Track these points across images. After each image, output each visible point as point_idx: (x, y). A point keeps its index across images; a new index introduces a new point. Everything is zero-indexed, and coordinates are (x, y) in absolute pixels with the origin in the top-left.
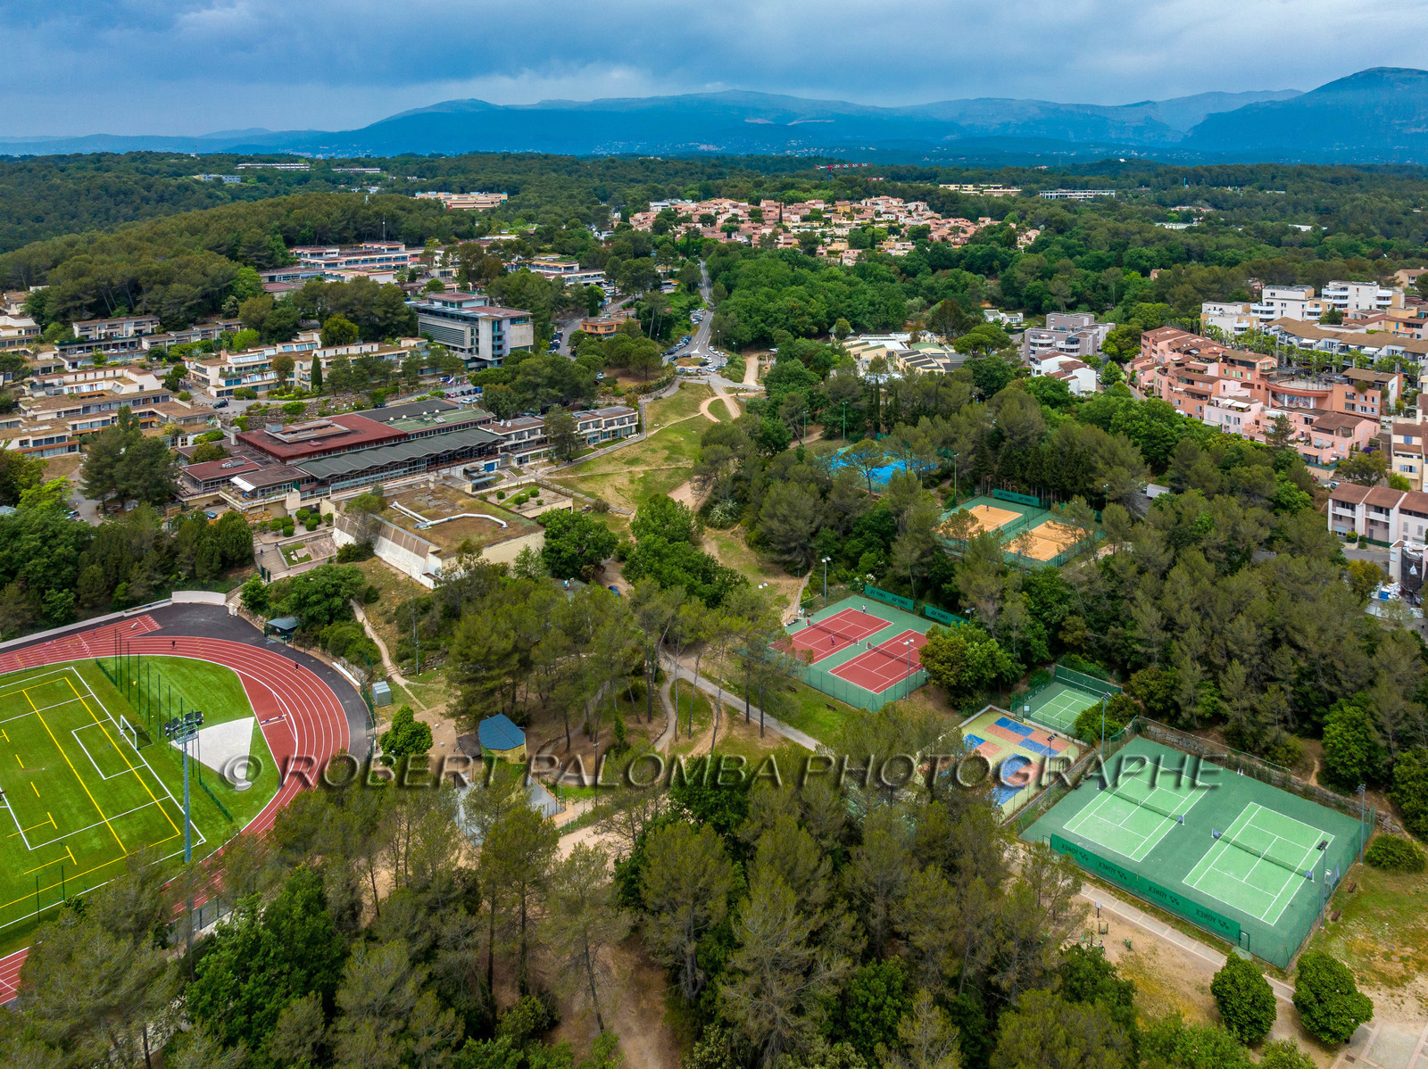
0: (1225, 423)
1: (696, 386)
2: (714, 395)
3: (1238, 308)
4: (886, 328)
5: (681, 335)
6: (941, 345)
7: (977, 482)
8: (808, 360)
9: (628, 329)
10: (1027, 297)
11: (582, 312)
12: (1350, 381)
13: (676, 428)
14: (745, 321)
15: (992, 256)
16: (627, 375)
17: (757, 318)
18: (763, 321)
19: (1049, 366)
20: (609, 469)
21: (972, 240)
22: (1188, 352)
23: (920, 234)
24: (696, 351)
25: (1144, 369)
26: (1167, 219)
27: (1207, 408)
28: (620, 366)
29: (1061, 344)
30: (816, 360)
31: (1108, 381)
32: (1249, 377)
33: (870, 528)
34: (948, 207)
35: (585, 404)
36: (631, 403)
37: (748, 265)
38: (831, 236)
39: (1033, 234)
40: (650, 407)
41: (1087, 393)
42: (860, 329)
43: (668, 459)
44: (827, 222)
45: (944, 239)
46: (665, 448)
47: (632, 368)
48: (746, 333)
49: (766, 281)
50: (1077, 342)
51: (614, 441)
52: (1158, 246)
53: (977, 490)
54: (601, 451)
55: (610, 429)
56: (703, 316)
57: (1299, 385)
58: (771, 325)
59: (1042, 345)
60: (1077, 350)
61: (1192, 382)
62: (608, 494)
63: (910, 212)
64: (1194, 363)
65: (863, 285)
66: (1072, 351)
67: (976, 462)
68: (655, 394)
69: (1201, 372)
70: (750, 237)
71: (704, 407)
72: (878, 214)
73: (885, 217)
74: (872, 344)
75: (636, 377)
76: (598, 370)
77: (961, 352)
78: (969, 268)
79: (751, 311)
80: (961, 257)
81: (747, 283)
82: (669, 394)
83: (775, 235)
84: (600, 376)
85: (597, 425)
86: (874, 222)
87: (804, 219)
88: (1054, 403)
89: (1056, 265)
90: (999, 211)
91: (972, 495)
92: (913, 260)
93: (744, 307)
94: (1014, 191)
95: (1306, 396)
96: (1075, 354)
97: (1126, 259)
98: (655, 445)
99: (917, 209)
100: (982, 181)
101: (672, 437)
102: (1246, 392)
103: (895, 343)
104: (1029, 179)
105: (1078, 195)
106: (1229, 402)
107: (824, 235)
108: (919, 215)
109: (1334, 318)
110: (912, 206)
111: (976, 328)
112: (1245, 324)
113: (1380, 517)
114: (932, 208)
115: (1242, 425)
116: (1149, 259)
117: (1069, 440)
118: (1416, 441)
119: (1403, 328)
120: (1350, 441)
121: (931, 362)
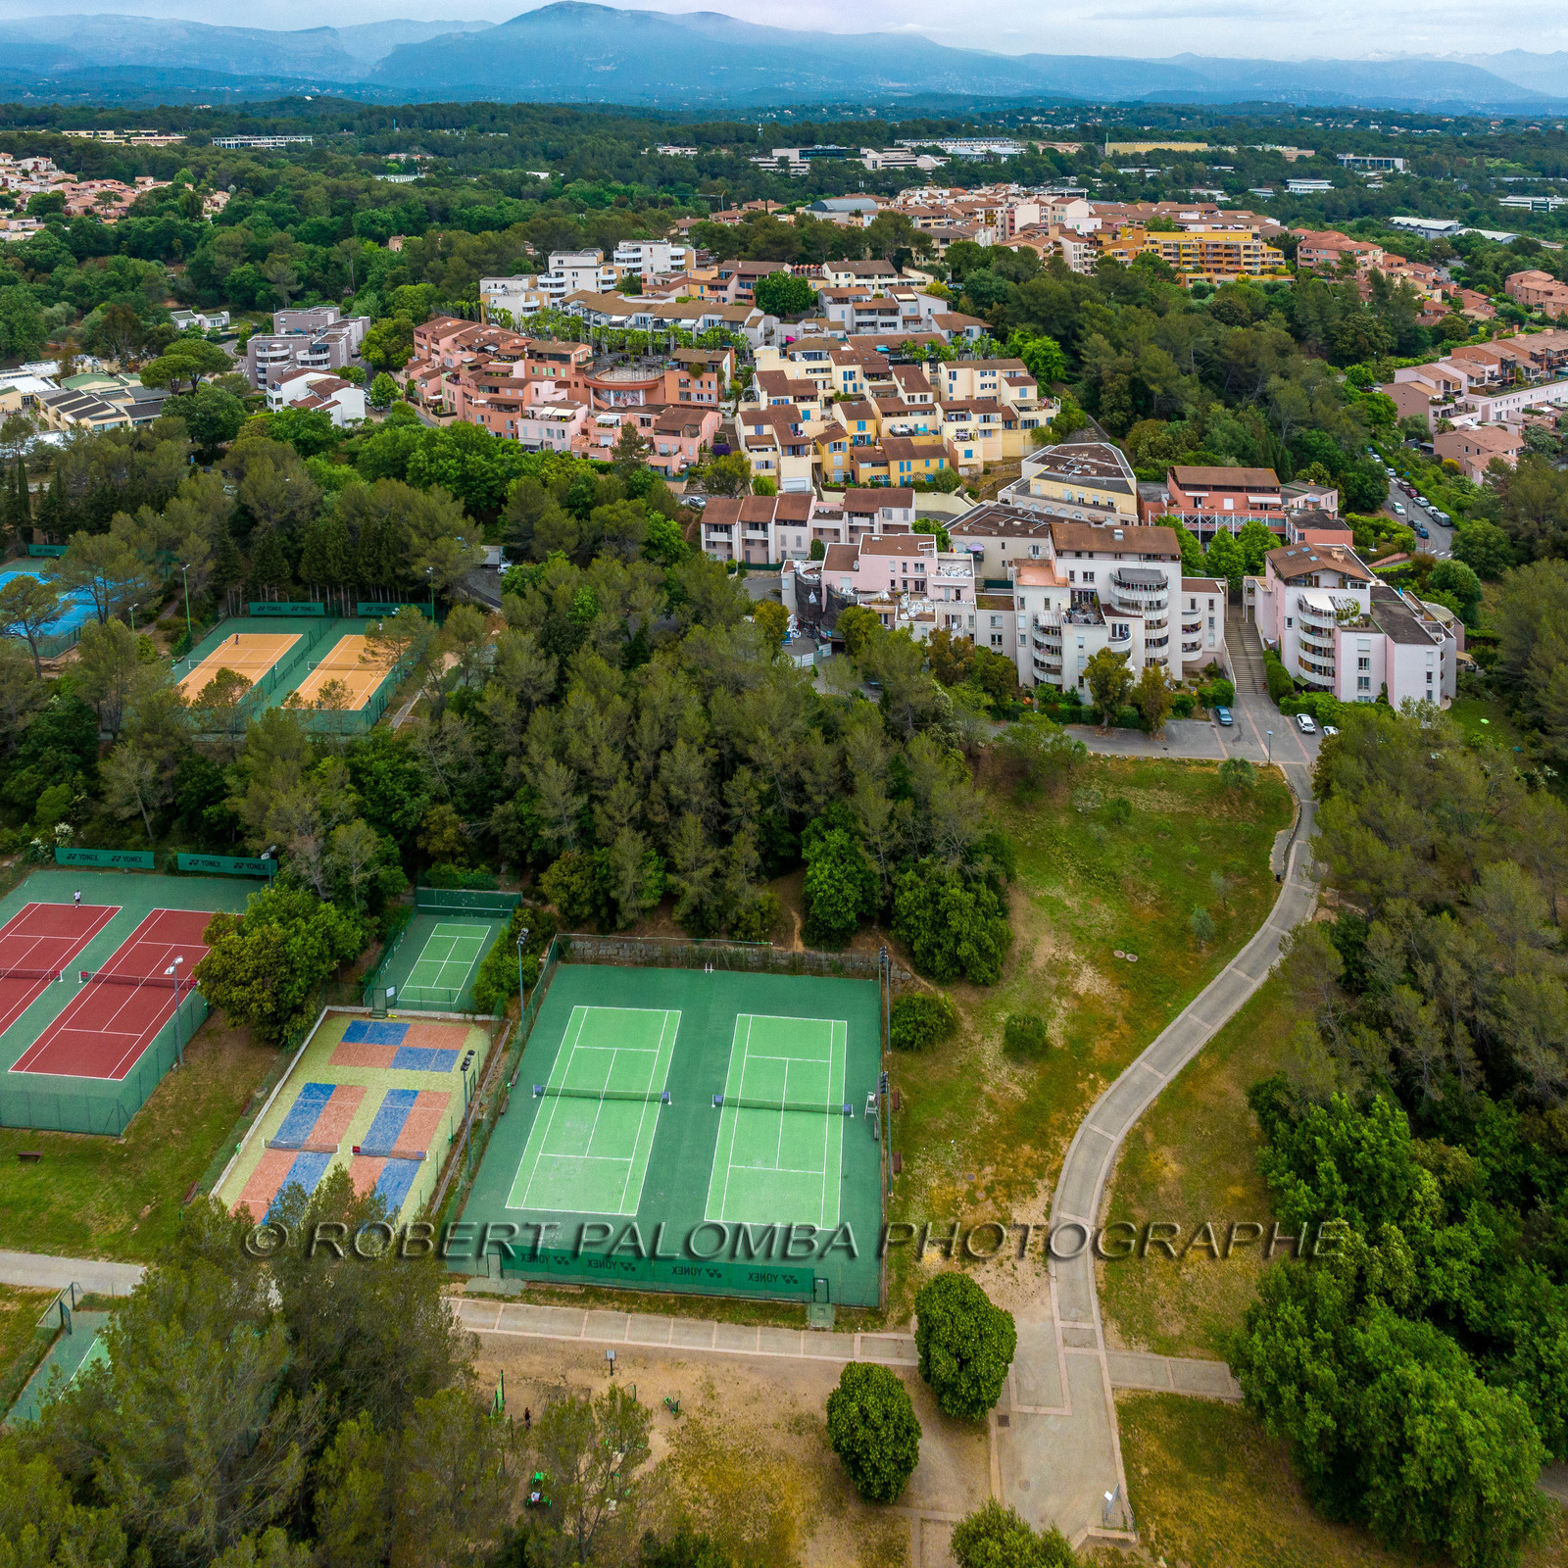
0: (546, 439)
3: (524, 283)
6: (114, 376)
10: (232, 288)
12: (681, 365)
15: (169, 232)
19: (294, 390)
21: (135, 210)
22: (481, 349)
23: (47, 207)
25: (427, 377)
26: (385, 170)
27: (521, 423)
29: (302, 355)
31: (380, 402)
32: (564, 373)
33: (54, 740)
34: (85, 163)
39: (222, 198)
41: (355, 422)
45: (88, 211)
50: (326, 349)
52: (392, 207)
53: (222, 611)
57: (623, 376)
59: (274, 359)
60: (326, 361)
61: (496, 390)
63: (25, 173)
64: (493, 364)
66: (319, 362)
67: (218, 570)
69: (505, 375)
77: (154, 386)
78: (134, 253)
80: (121, 236)
88: (315, 447)
89: (269, 241)
90: (162, 167)
92: (45, 246)
94: (176, 138)
95: (633, 388)
96: (324, 367)
97: (356, 226)
99: (36, 166)
100: (127, 125)
102: (563, 394)
103: (33, 380)
105: (265, 142)
106: (548, 411)
108: (43, 179)
109: (633, 285)
110: (28, 163)
111: (172, 346)
112: (534, 303)
113: (758, 535)
114: (60, 165)
115: (568, 439)
116: (384, 223)
117: (359, 508)
118: (767, 429)
119: (707, 292)
120: (698, 441)
121: (104, 407)
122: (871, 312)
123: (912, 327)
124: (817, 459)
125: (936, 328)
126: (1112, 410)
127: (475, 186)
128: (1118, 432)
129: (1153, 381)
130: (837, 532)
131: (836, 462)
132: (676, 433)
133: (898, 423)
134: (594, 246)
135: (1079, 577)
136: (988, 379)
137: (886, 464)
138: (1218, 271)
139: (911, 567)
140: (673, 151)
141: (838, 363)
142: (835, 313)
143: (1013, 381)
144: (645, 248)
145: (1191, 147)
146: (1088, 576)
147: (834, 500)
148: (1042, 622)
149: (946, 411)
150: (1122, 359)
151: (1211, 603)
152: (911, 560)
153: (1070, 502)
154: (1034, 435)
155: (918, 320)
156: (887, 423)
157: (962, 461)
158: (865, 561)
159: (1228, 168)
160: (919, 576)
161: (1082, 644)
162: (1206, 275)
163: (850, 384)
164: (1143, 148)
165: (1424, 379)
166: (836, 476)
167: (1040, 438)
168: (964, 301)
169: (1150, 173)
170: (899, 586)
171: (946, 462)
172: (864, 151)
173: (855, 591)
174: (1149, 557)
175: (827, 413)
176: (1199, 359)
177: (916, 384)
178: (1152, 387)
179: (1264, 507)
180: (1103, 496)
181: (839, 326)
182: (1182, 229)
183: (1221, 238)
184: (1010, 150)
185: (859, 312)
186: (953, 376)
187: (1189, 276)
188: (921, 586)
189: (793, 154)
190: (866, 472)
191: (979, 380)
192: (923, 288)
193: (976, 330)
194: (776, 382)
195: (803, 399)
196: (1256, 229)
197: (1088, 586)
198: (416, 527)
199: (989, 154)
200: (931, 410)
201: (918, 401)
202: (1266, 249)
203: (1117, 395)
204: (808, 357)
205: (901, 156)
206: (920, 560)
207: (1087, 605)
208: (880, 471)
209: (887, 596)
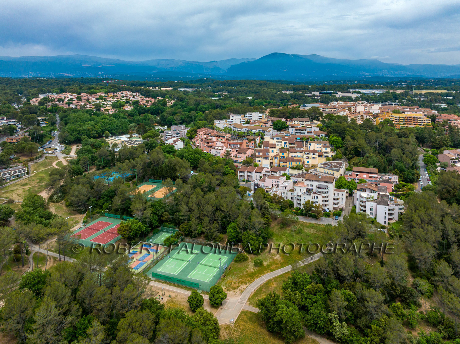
0: (216, 154)
1: (52, 157)
2: (58, 159)
3: (224, 121)
4: (122, 134)
5: (47, 141)
6: (139, 138)
7: (144, 178)
8: (93, 145)
9: (25, 140)
10: (168, 121)
11: (7, 135)
12: (248, 139)
13: (42, 172)
14: (71, 134)
15: (159, 109)
16: (24, 155)
17: (76, 133)
18: (78, 134)
19: (170, 141)
20: (15, 188)
21: (153, 104)
22: (208, 135)
23: (136, 103)
24: (53, 146)
25: (197, 140)
26: (214, 97)
27: (211, 150)
28: (21, 153)
29: (174, 135)
30: (96, 145)
31: (187, 144)
32: (223, 140)
34: (146, 94)
35: (6, 167)
36: (26, 165)
37: (74, 115)
38: (106, 104)
39: (173, 102)
40: (33, 166)
41: (180, 148)
42: (113, 134)
43: (38, 183)
44: (105, 100)
45: (144, 104)
46: (38, 179)
47: (26, 153)
48: (72, 138)
49: (80, 120)
50: (179, 134)
51: (17, 179)
52: (208, 104)
53: (144, 180)
54: (12, 183)
55: (15, 174)
56: (56, 133)
57: (236, 141)
58: (81, 135)
59: (169, 135)
60: (179, 136)
61: (208, 143)
62: (14, 196)
63: (134, 96)
64: (209, 138)
65: (115, 120)
66: (178, 136)
67: (143, 172)
68: (35, 161)
69: (211, 140)
70: (76, 106)
71: (54, 165)
72: (123, 97)
73: (125, 98)
74: (117, 139)
75: (28, 156)
76: (11, 154)
77: (144, 139)
78: (152, 113)
79: (73, 131)
80: (149, 110)
81: (73, 121)
82: (40, 161)
83: (85, 105)
84: (13, 157)
85: (10, 173)
86: (121, 99)
87: (97, 99)
88: (169, 152)
89: (177, 111)
90: (163, 95)
91: (143, 182)
92: (133, 111)
93: (71, 129)
94: (170, 89)
95: (237, 144)
96: (178, 137)
97: (198, 108)
98: (33, 178)
99: (136, 95)
100: (161, 85)
101: (41, 175)
102: (223, 144)
103: (125, 138)
104: (175, 85)
105: (190, 90)
106: (217, 148)
107: (103, 104)
108: (138, 97)
109: (248, 122)
110: (135, 94)
111: (149, 131)
112: (225, 126)
113: (250, 174)
114: (141, 94)
115: (221, 154)
116: (205, 108)
117: (170, 162)
118: (261, 154)
119: (263, 124)
120: (246, 155)
121: (134, 143)
122: (300, 130)
124: (271, 161)
125: (314, 134)
126: (349, 154)
127: (232, 100)
129: (359, 148)
131: (276, 162)
132: (241, 153)
133: (293, 154)
134: (242, 113)
135: (309, 185)
136: (319, 146)
138: (410, 124)
139: (276, 182)
140: (287, 92)
141: (283, 140)
142: (291, 130)
143: (325, 146)
144: (253, 114)
146: (312, 185)
148: (299, 194)
149: (305, 152)
151: (342, 194)
152: (277, 180)
154: (326, 159)
155: (311, 133)
157: (306, 163)
158: (267, 180)
159: (451, 98)
160: (278, 184)
161: (304, 199)
162: (407, 125)
163: (285, 145)
164: (424, 92)
165: (450, 153)
167: (328, 160)
170: (274, 185)
171: (301, 163)
172: (337, 92)
173: (264, 186)
174: (327, 182)
175: (278, 151)
177: (299, 146)
178: (358, 149)
179: (373, 177)
180: (332, 172)
182: (402, 113)
183: (413, 115)
184: (381, 92)
185: (296, 130)
186: (310, 144)
187: (401, 125)
188: (278, 186)
189: (317, 93)
191: (316, 146)
192: (316, 125)
193: (324, 135)
194: (266, 144)
196: (426, 113)
197: (312, 188)
198: (179, 166)
199: (374, 93)
200: (302, 152)
201: (299, 150)
202: (426, 119)
204: (277, 139)
205: (348, 94)
207: (309, 191)
208: (285, 164)
209: (270, 187)
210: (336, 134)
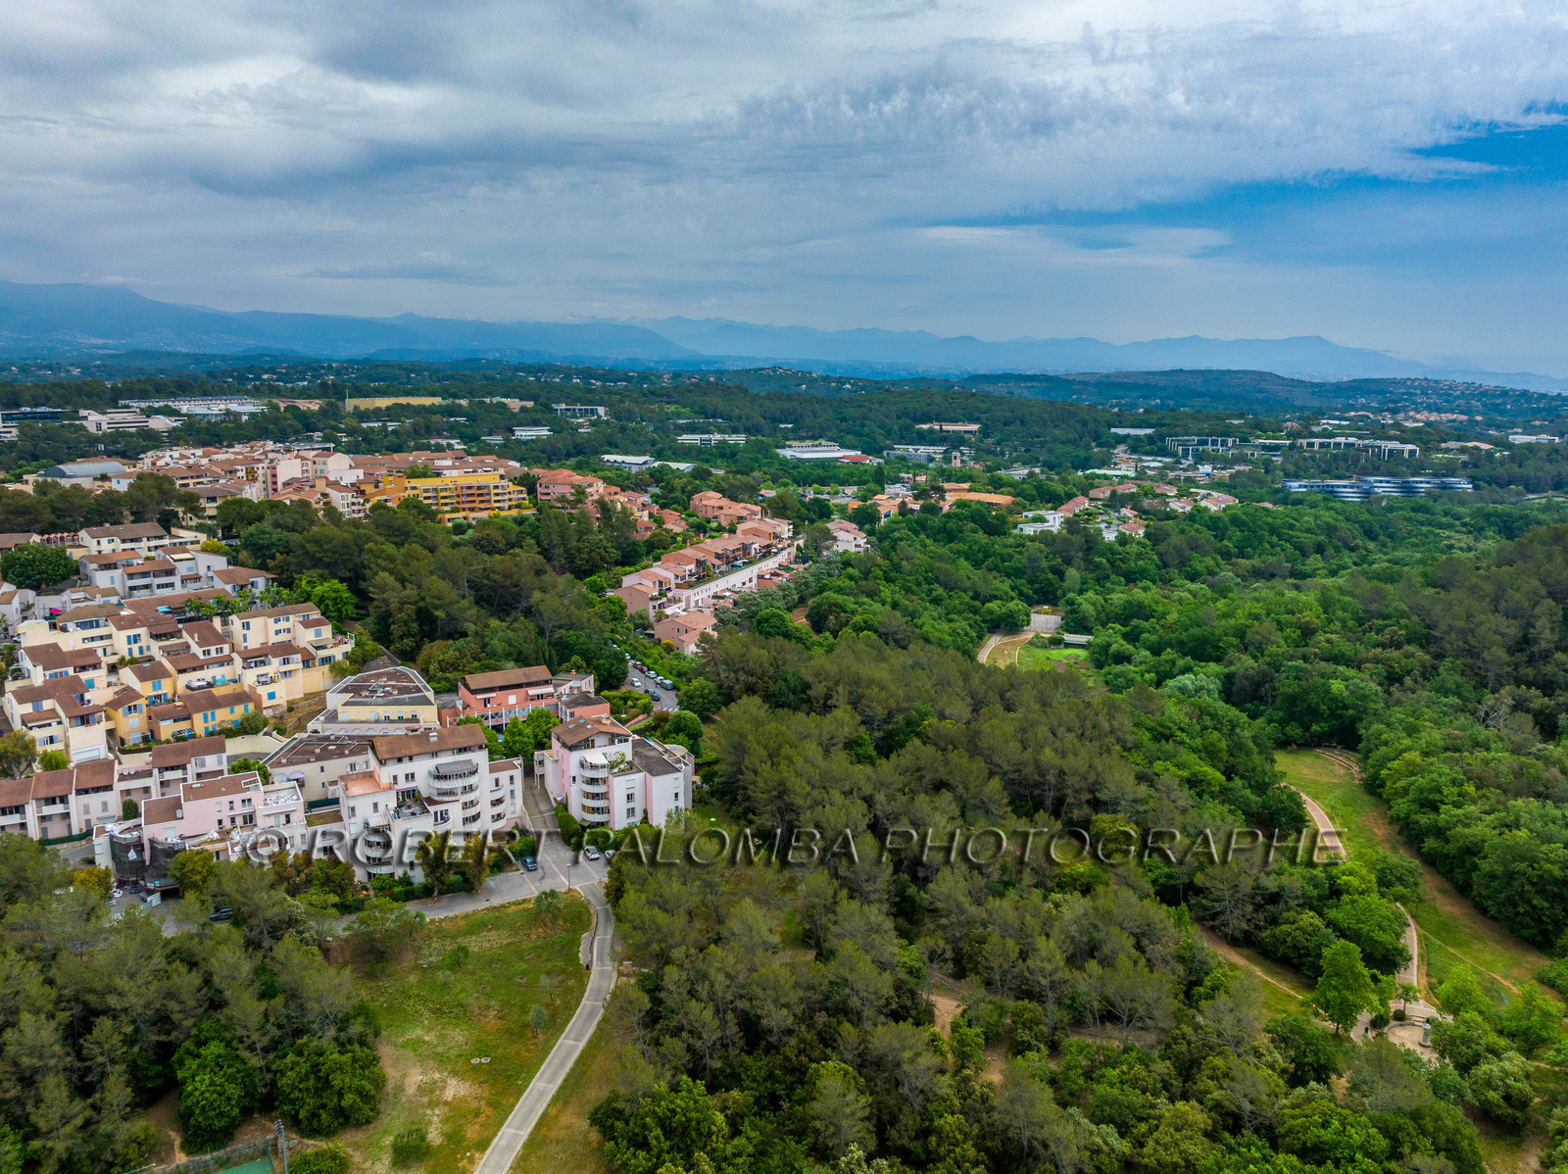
113: (56, 809)
118: (48, 705)
122: (145, 574)
123: (191, 587)
124: (110, 725)
125: (218, 584)
126: (401, 637)
128: (408, 657)
129: (437, 608)
130: (147, 790)
131: (132, 725)
133: (195, 678)
135: (401, 779)
136: (283, 625)
137: (189, 718)
138: (472, 510)
139: (238, 804)
141: (120, 628)
142: (103, 579)
143: (307, 624)
145: (427, 401)
146: (409, 777)
147: (141, 760)
148: (371, 825)
149: (245, 660)
150: (407, 592)
151: (511, 777)
152: (237, 798)
153: (377, 721)
154: (332, 669)
155: (197, 578)
156: (183, 680)
157: (266, 703)
158: (189, 808)
159: (463, 420)
160: (247, 810)
162: (462, 514)
163: (135, 647)
164: (383, 403)
166: (133, 738)
167: (339, 672)
168: (243, 555)
169: (391, 426)
170: (227, 824)
171: (251, 706)
173: (182, 837)
174: (461, 750)
175: (113, 679)
176: (473, 585)
177: (209, 638)
178: (437, 613)
179: (540, 696)
180: (406, 711)
181: (112, 592)
182: (438, 475)
183: (473, 480)
184: (250, 409)
185: (131, 576)
186: (246, 626)
187: (448, 516)
188: (249, 820)
190: (167, 729)
191: (272, 626)
192: (197, 547)
193: (261, 582)
194: (48, 656)
195: (84, 668)
196: (502, 471)
197: (409, 785)
199: (228, 413)
200: (229, 661)
201: (213, 654)
202: (513, 487)
203: (406, 623)
204: (83, 626)
205: (130, 417)
206: (245, 796)
207: (411, 801)
208: (183, 725)
209: (216, 836)
210: (320, 571)
